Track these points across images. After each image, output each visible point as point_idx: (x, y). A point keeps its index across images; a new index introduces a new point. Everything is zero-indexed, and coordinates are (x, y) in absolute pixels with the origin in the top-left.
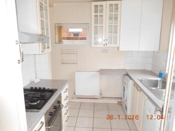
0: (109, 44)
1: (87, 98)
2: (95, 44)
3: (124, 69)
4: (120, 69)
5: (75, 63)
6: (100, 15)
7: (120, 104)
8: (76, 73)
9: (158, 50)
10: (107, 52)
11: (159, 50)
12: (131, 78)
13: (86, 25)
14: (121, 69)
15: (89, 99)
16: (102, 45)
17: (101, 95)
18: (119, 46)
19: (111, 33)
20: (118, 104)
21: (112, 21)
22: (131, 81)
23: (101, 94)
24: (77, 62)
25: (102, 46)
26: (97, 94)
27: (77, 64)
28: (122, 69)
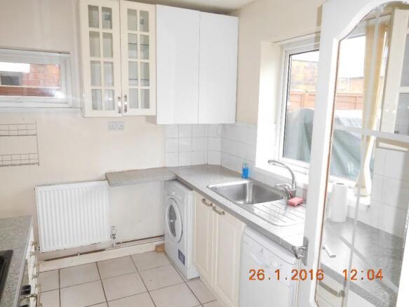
0: (131, 107)
1: (77, 255)
2: (95, 108)
3: (164, 167)
4: (156, 169)
5: (32, 162)
6: (104, 34)
7: (161, 252)
8: (39, 189)
9: (233, 122)
10: (121, 128)
11: (236, 120)
12: (190, 187)
13: (58, 55)
14: (158, 167)
15: (81, 254)
16: (114, 109)
17: (114, 238)
18: (155, 114)
19: (135, 82)
20: (156, 251)
21: (135, 51)
22: (191, 192)
23: (113, 236)
24: (38, 159)
25: (114, 113)
26: (104, 239)
27: (38, 164)
28: (160, 168)
